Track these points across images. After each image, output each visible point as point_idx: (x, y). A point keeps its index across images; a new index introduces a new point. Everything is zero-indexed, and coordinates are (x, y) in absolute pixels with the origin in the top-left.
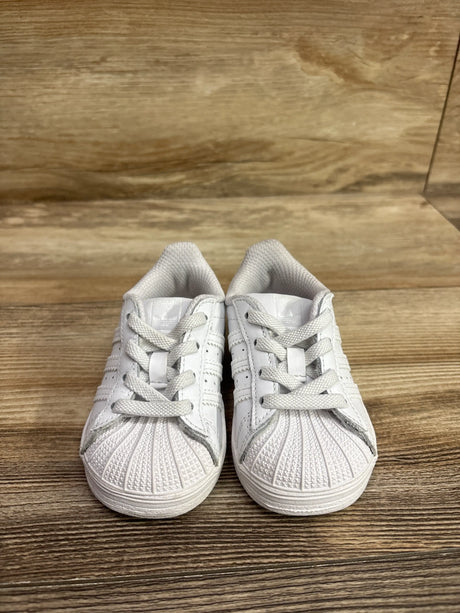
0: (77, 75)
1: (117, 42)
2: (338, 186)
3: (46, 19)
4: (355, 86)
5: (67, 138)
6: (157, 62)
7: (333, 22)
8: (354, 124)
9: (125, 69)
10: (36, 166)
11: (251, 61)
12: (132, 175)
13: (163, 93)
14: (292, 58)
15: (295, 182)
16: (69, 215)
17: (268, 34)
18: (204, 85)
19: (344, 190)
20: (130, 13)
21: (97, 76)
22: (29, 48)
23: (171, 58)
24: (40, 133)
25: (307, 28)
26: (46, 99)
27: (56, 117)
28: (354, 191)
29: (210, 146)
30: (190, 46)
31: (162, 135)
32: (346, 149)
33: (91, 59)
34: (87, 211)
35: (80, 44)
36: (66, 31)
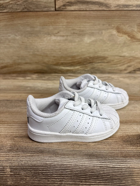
0: (50, 37)
1: (63, 27)
2: (128, 71)
3: (43, 21)
4: (134, 40)
5: (46, 55)
6: (74, 33)
7: (128, 22)
8: (133, 52)
9: (64, 35)
10: (36, 63)
11: (102, 33)
12: (64, 66)
13: (75, 42)
14: (114, 32)
15: (114, 70)
16: (44, 77)
17: (107, 25)
18: (87, 40)
19: (130, 73)
20: (67, 20)
21: (56, 37)
22: (37, 29)
23: (78, 32)
24: (38, 53)
25: (119, 23)
26: (41, 43)
27: (43, 49)
28: (133, 73)
29: (88, 58)
30: (84, 28)
31: (74, 55)
32: (131, 60)
33: (55, 32)
34: (50, 76)
35: (52, 28)
36: (48, 24)
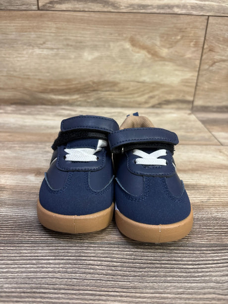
0: (33, 49)
1: (50, 36)
2: (150, 105)
3: (20, 25)
4: (157, 59)
5: (27, 77)
6: (68, 45)
7: (146, 30)
8: (157, 76)
9: (53, 47)
10: (13, 88)
11: (109, 46)
12: (55, 95)
13: (70, 58)
14: (128, 45)
15: (130, 102)
16: (25, 110)
17: (117, 35)
18: (88, 56)
19: (153, 107)
20: (56, 24)
21: (41, 50)
22: (12, 36)
23: (74, 44)
24: (15, 74)
25: (134, 33)
26: (19, 59)
27: (22, 67)
28: (157, 108)
29: (91, 83)
30: (82, 38)
31: (69, 77)
32: (153, 87)
33: (39, 42)
34: (33, 109)
35: (34, 36)
36: (28, 30)
